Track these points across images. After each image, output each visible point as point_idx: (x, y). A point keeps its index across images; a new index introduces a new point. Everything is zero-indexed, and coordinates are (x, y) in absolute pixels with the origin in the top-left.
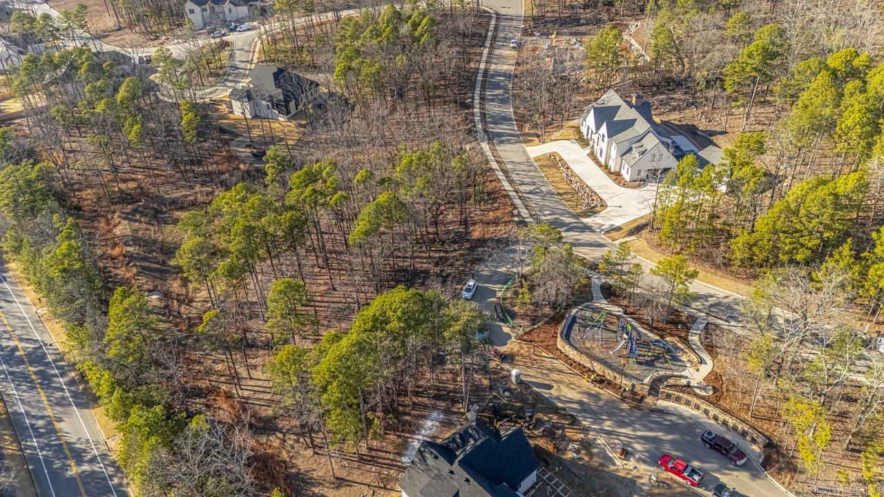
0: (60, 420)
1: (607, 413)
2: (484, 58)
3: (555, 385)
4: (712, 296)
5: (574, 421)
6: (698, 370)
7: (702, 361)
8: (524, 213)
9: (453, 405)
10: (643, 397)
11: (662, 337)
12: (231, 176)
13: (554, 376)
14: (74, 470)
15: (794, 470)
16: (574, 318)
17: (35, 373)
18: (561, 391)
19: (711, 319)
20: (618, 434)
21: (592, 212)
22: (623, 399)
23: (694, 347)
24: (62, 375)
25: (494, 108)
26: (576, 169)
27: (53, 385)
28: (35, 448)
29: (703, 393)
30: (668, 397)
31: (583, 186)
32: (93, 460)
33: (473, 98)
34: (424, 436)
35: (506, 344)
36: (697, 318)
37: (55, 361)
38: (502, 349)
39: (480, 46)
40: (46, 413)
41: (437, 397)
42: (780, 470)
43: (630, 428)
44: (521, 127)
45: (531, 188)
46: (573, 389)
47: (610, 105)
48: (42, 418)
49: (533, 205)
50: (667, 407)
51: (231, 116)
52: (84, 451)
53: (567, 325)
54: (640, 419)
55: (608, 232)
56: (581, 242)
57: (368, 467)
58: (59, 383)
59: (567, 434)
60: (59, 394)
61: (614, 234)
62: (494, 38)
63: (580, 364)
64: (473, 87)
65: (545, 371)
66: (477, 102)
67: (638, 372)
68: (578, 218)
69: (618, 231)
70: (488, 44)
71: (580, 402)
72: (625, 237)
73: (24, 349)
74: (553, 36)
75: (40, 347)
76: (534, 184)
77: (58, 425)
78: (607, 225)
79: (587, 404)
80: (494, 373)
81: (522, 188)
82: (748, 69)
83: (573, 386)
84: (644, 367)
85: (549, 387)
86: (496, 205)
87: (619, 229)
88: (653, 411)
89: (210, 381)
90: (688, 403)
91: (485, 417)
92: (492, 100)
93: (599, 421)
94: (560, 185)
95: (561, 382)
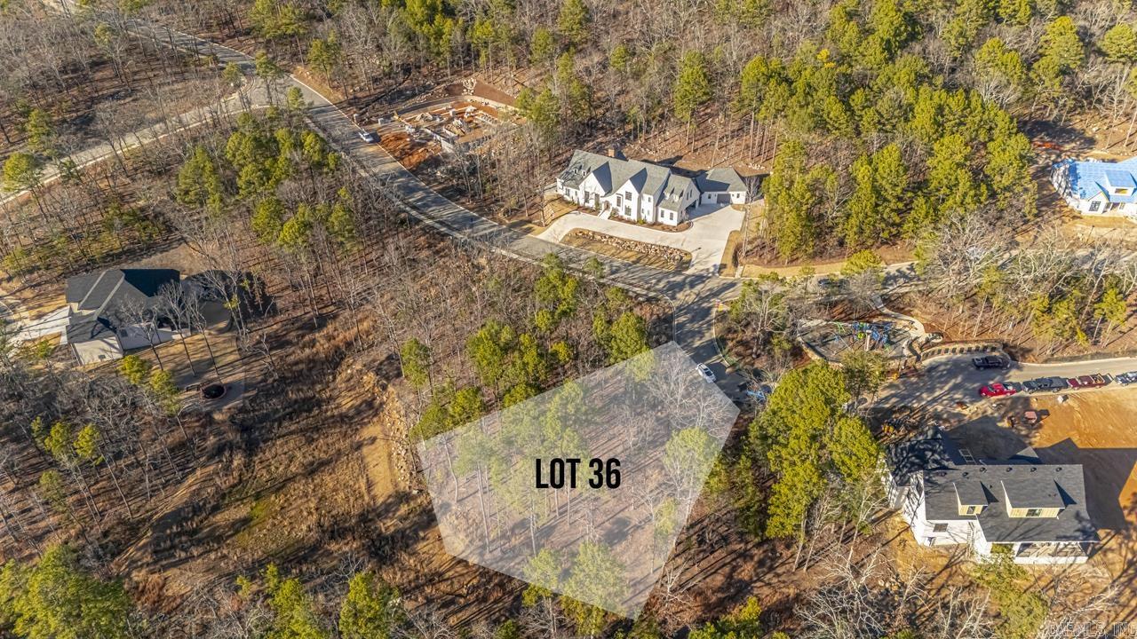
1: (913, 390)
2: (354, 164)
5: (909, 409)
6: (916, 329)
7: (910, 322)
8: (639, 291)
10: (914, 367)
15: (1029, 351)
16: (809, 344)
20: (939, 397)
23: (894, 316)
25: (442, 213)
26: (619, 234)
29: (938, 341)
31: (646, 246)
33: (404, 211)
42: (1023, 355)
44: (497, 220)
49: (634, 281)
50: (933, 363)
54: (932, 380)
55: (720, 272)
56: (716, 289)
61: (726, 271)
62: (333, 138)
66: (414, 213)
68: (682, 274)
69: (725, 268)
72: (735, 269)
74: (397, 117)
78: (711, 267)
79: (897, 393)
87: (723, 265)
92: (427, 205)
93: (920, 399)
94: (624, 255)
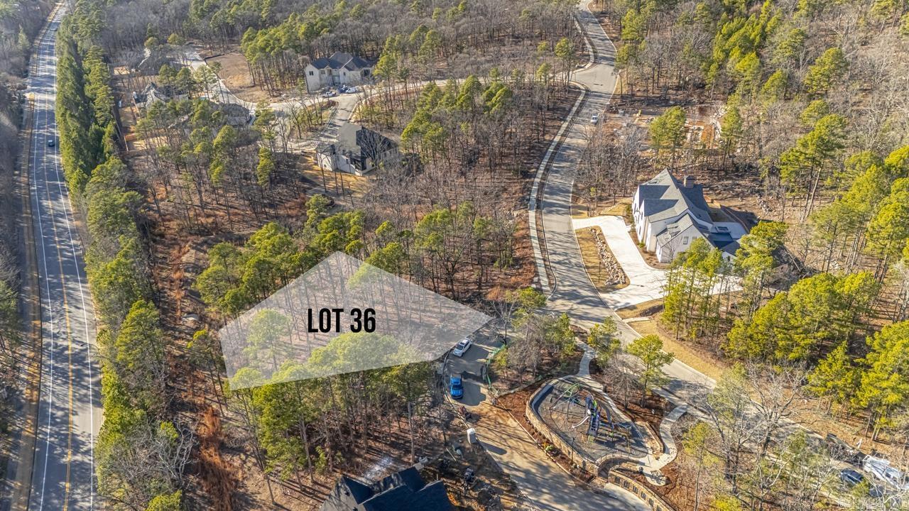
0: (75, 414)
1: (550, 486)
2: (561, 132)
3: (509, 451)
4: (702, 387)
5: (513, 488)
6: (657, 459)
7: (665, 450)
8: (544, 281)
9: (405, 455)
10: (593, 477)
11: (633, 420)
12: (297, 220)
13: (512, 442)
14: (68, 458)
16: (552, 388)
17: (73, 371)
18: (512, 457)
19: (691, 410)
21: (612, 287)
22: (572, 477)
23: (662, 434)
24: (93, 376)
25: (555, 180)
26: (612, 244)
27: (83, 383)
28: (46, 434)
29: (654, 483)
30: (617, 481)
31: (613, 261)
32: (87, 453)
33: (538, 168)
34: (368, 479)
35: (478, 404)
36: (676, 406)
37: (92, 363)
38: (472, 409)
39: (561, 120)
40: (67, 406)
41: (393, 445)
43: (567, 506)
44: (575, 199)
45: (561, 258)
46: (526, 458)
47: (660, 184)
48: (63, 409)
49: (556, 275)
50: (615, 491)
51: (316, 167)
52: (83, 443)
53: (541, 394)
54: (580, 498)
55: (621, 309)
56: (589, 316)
57: (307, 499)
58: (88, 382)
59: (502, 500)
60: (83, 392)
61: (627, 312)
62: (578, 112)
63: (540, 434)
64: (542, 158)
65: (504, 436)
66: (541, 172)
67: (594, 451)
68: (596, 293)
69: (631, 310)
70: (569, 119)
71: (527, 472)
72: (637, 316)
73: (73, 349)
74: (638, 115)
75: (86, 350)
76: (566, 254)
77: (72, 418)
78: (622, 303)
79: (534, 474)
80: (455, 430)
81: (551, 257)
82: (801, 158)
83: (526, 455)
84: (603, 447)
85: (502, 452)
86: (520, 271)
87: (633, 308)
88: (598, 493)
89: (205, 398)
90: (635, 490)
91: (430, 470)
92: (557, 172)
93: (537, 493)
94: (591, 259)
95: (516, 449)
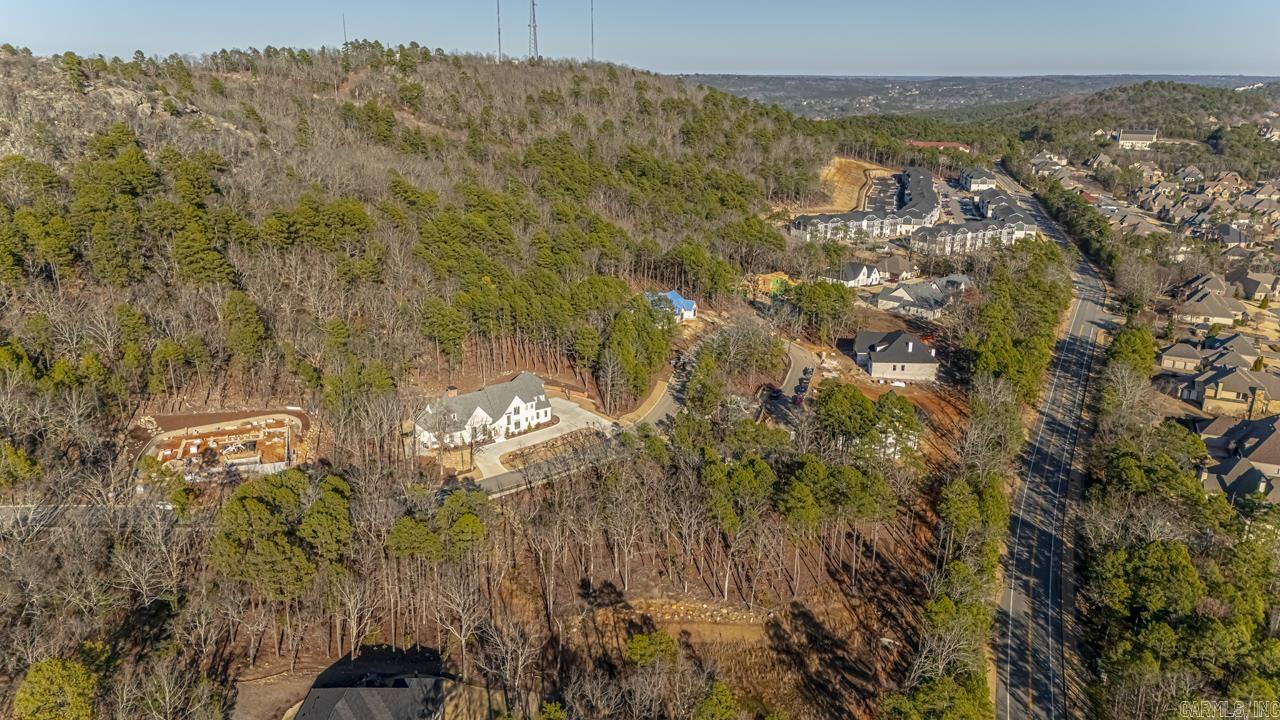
0: (1026, 614)
14: (1032, 581)
17: (1027, 662)
24: (1006, 646)
27: (1018, 642)
28: (1052, 608)
32: (1017, 578)
37: (1006, 662)
40: (1034, 625)
48: (1038, 624)
58: (1012, 640)
60: (1018, 632)
73: (1027, 693)
75: (1012, 685)
